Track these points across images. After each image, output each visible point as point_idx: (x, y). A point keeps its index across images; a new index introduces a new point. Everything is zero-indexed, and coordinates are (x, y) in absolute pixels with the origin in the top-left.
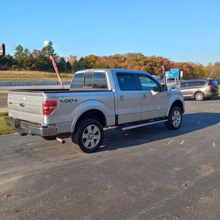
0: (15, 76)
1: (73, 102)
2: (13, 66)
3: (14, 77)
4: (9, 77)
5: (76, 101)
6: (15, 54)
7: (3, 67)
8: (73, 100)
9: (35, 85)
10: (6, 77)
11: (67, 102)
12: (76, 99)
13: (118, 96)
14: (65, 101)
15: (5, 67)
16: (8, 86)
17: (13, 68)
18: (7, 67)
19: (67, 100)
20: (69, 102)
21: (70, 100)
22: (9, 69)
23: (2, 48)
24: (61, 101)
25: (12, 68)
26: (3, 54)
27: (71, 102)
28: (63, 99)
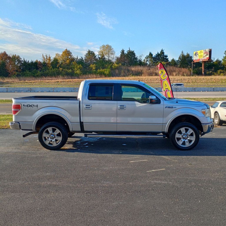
0: (217, 81)
1: (34, 107)
2: (219, 71)
3: (215, 82)
4: (209, 82)
5: (37, 106)
6: (223, 58)
7: (208, 72)
8: (34, 106)
9: (221, 91)
10: (207, 82)
11: (29, 107)
12: (37, 105)
13: (83, 106)
14: (27, 106)
15: (211, 72)
16: (192, 91)
17: (219, 73)
18: (212, 72)
19: (29, 105)
20: (31, 107)
21: (32, 105)
22: (214, 74)
23: (209, 53)
24: (24, 105)
25: (217, 73)
26: (209, 60)
27: (32, 107)
28: (26, 104)
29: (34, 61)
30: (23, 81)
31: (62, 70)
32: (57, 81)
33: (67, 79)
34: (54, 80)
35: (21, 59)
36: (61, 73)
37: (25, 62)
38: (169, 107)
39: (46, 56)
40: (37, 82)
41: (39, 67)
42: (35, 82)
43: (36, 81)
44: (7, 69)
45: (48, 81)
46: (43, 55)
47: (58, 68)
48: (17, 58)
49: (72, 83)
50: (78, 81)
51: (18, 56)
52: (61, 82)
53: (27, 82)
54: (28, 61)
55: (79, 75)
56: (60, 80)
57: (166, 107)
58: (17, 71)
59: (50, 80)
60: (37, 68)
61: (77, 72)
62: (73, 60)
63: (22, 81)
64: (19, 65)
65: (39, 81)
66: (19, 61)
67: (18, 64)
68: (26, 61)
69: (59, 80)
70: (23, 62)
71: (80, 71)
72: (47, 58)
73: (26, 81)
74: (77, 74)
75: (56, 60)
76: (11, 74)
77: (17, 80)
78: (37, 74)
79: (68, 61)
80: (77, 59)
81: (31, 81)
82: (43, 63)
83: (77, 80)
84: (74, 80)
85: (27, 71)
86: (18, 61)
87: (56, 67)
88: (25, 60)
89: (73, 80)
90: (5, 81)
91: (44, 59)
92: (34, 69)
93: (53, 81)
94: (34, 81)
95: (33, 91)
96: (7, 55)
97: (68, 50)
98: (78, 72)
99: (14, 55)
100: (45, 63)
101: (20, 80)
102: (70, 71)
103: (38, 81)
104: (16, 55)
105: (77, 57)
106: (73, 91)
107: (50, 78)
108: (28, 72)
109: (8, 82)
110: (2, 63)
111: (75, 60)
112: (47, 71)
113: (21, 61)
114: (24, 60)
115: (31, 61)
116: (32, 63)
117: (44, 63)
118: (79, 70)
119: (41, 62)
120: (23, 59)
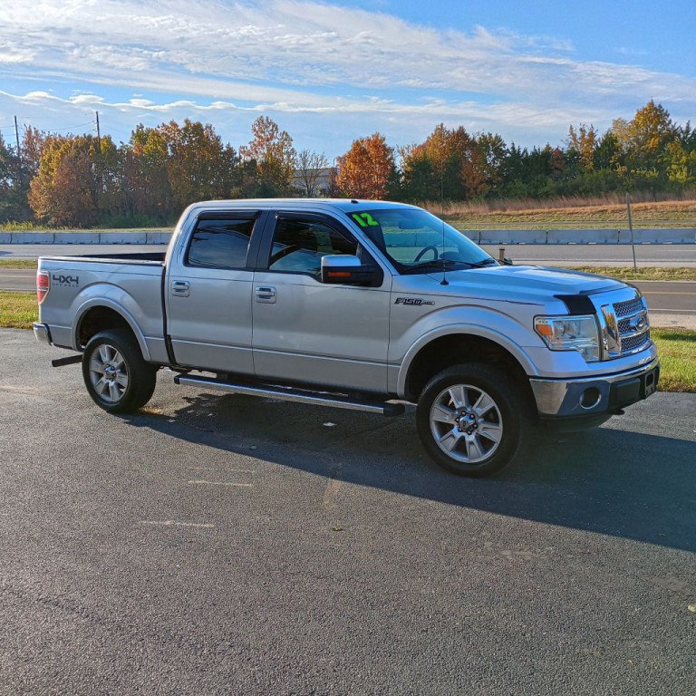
1: (72, 283)
5: (77, 281)
11: (63, 282)
14: (60, 279)
19: (63, 277)
21: (68, 277)
24: (54, 277)
27: (68, 282)
29: (542, 147)
30: (499, 212)
31: (626, 174)
32: (600, 208)
33: (636, 203)
34: (591, 207)
35: (504, 145)
36: (621, 182)
37: (516, 154)
38: (408, 302)
39: (581, 130)
40: (538, 213)
41: (553, 168)
42: (532, 214)
43: (535, 211)
44: (464, 178)
45: (572, 210)
46: (571, 128)
47: (614, 167)
48: (494, 144)
49: (649, 216)
50: (674, 209)
51: (497, 137)
52: (613, 211)
53: (509, 215)
54: (525, 151)
55: (681, 189)
56: (612, 206)
57: (397, 301)
58: (490, 182)
59: (580, 206)
60: (548, 171)
61: (678, 175)
62: (672, 135)
63: (494, 213)
64: (499, 164)
65: (546, 210)
66: (499, 152)
67: (493, 160)
68: (519, 152)
69: (610, 206)
70: (508, 155)
71: (688, 172)
72: (583, 136)
73: (507, 212)
74: (676, 182)
75: (610, 142)
76: (472, 191)
77: (482, 209)
78: (546, 189)
79: (653, 142)
80: (688, 131)
81: (521, 212)
82: (569, 152)
83: (672, 203)
84: (659, 204)
85: (515, 180)
86: (495, 151)
87: (606, 165)
88: (516, 148)
89: (657, 204)
90: (450, 213)
91: (575, 139)
92: (537, 174)
93: (588, 209)
94: (530, 211)
95: (487, 242)
96: (466, 137)
97: (656, 105)
98: (681, 177)
99: (486, 134)
100: (576, 154)
101: (492, 209)
102: (654, 173)
103: (542, 210)
104: (490, 135)
105: (688, 124)
106: (609, 241)
107: (582, 202)
108: (519, 183)
109: (458, 214)
110: (452, 161)
111: (679, 136)
112: (578, 178)
113: (504, 151)
114: (513, 148)
115: (532, 150)
116: (535, 154)
117: (573, 153)
118: (685, 169)
119: (561, 153)
120: (509, 146)
